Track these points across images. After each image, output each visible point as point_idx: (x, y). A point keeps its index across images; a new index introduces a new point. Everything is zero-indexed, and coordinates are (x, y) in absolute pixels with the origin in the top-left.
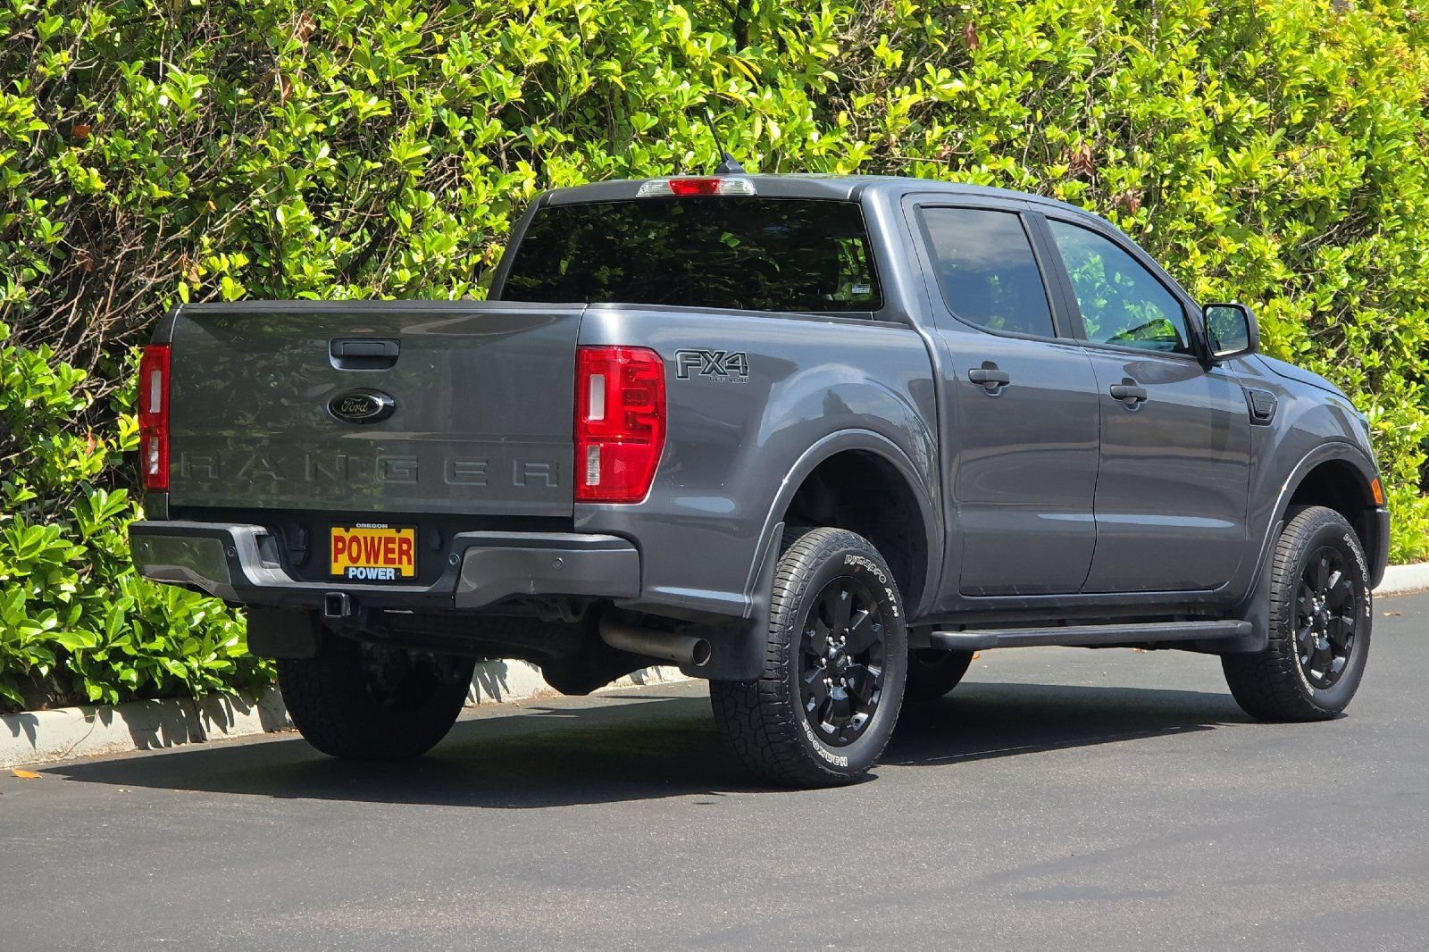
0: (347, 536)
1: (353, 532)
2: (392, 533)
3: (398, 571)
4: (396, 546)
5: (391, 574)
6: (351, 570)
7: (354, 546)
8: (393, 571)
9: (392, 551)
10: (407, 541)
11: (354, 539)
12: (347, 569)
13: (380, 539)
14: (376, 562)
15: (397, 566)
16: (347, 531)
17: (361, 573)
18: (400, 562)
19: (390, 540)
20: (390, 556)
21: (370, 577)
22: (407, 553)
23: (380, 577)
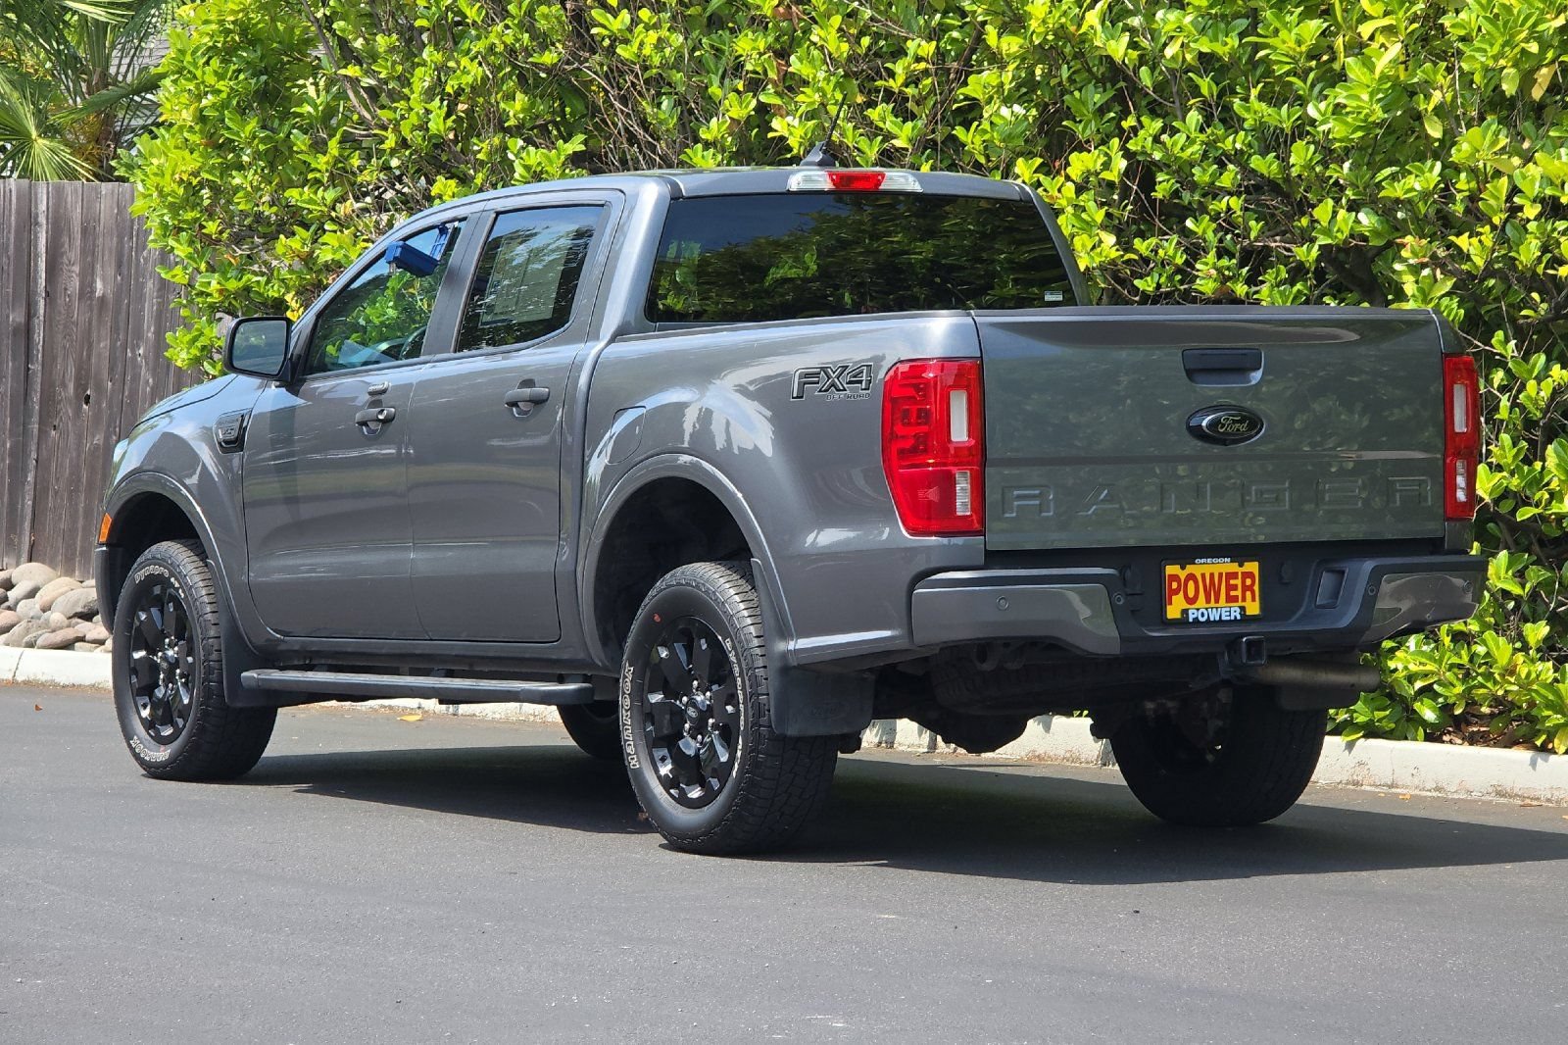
0: (1183, 575)
1: (1190, 569)
2: (1234, 567)
3: (1243, 609)
4: (1238, 582)
5: (1236, 614)
6: (1190, 612)
7: (1191, 584)
8: (1238, 610)
9: (1235, 587)
10: (1250, 575)
11: (1191, 577)
12: (1185, 612)
13: (1221, 575)
14: (1217, 601)
15: (1240, 604)
16: (1183, 568)
17: (1203, 615)
18: (1244, 600)
19: (1232, 575)
20: (1233, 593)
21: (1212, 619)
22: (1251, 588)
23: (1224, 618)
